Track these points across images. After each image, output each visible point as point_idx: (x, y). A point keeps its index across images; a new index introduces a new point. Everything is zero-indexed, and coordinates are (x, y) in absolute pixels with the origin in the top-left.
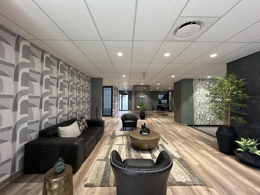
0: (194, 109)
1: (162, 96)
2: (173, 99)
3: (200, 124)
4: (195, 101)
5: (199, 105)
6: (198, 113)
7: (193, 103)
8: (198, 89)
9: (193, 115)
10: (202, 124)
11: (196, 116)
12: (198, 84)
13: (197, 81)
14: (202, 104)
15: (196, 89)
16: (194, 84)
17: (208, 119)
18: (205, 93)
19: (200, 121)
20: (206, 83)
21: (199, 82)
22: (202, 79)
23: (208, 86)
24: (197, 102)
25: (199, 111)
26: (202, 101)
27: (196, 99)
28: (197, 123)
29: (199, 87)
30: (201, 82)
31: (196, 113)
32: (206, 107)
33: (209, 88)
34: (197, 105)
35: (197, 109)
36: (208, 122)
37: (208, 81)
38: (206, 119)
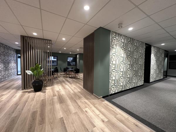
0: (110, 73)
3: (115, 92)
4: (111, 62)
5: (115, 68)
6: (114, 78)
7: (109, 65)
8: (114, 46)
9: (109, 81)
10: (117, 92)
11: (112, 83)
12: (115, 40)
13: (114, 35)
14: (118, 66)
15: (113, 46)
16: (111, 39)
17: (121, 84)
18: (120, 53)
19: (114, 88)
20: (121, 40)
21: (115, 37)
22: (119, 34)
23: (123, 44)
24: (113, 64)
25: (114, 75)
26: (117, 63)
27: (113, 60)
28: (112, 92)
29: (115, 43)
30: (117, 38)
31: (111, 79)
32: (121, 70)
33: (123, 47)
34: (113, 68)
35: (113, 73)
36: (121, 88)
37: (123, 38)
38: (120, 84)
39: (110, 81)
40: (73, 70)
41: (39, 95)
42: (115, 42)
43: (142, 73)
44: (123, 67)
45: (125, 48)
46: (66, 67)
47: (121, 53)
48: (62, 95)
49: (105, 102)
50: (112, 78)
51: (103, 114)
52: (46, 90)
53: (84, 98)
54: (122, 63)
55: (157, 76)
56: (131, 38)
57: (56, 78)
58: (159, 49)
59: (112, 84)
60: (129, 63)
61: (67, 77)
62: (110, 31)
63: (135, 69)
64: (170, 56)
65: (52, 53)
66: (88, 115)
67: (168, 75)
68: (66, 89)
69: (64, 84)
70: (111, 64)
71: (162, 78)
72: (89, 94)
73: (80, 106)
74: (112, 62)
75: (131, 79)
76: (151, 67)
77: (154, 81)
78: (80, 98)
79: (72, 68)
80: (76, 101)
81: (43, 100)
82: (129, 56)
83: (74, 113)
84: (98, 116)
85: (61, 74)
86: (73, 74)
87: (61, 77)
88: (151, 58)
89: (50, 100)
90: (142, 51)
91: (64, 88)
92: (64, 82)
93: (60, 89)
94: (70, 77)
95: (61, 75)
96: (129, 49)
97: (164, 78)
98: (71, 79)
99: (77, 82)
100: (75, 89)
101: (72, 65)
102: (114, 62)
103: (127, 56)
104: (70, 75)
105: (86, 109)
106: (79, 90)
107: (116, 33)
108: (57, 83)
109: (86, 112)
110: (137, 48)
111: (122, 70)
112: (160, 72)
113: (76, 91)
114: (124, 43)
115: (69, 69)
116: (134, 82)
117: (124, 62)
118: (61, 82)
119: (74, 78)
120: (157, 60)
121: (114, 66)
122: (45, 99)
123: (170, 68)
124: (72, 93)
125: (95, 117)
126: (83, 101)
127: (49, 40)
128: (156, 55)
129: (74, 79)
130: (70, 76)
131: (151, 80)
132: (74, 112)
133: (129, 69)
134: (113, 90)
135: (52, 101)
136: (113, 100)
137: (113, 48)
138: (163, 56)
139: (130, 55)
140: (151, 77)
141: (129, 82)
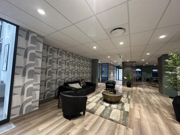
61: (150, 86)
87: (144, 85)
92: (145, 87)
94: (152, 86)
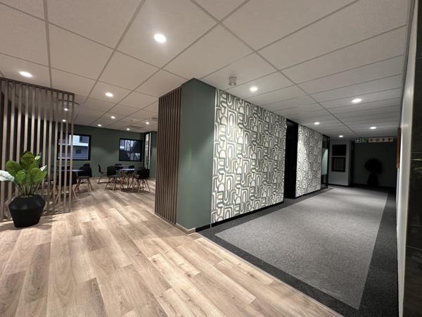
0: (213, 178)
1: (132, 143)
2: (155, 150)
3: (223, 218)
4: (215, 153)
5: (224, 166)
6: (222, 188)
7: (211, 161)
8: (224, 121)
9: (211, 195)
10: (227, 218)
11: (217, 198)
12: (225, 108)
13: (223, 98)
14: (230, 163)
15: (220, 119)
16: (217, 106)
17: (238, 201)
18: (236, 135)
19: (223, 209)
20: (239, 109)
21: (226, 103)
22: (233, 97)
23: (241, 118)
24: (220, 158)
25: (223, 182)
26: (230, 157)
27: (219, 149)
28: (217, 217)
29: (226, 115)
30: (230, 104)
31: (216, 189)
32: (236, 170)
33: (242, 124)
34: (219, 167)
35: (220, 176)
36: (238, 209)
37: (243, 105)
38: (235, 201)
39: (214, 193)
40: (132, 171)
41: (31, 235)
42: (226, 113)
43: (280, 178)
44: (241, 165)
45: (246, 125)
46: (114, 165)
47: (238, 136)
48: (96, 230)
49: (199, 239)
50: (218, 188)
51: (192, 262)
52: (52, 221)
53: (154, 235)
54: (240, 156)
55: (309, 185)
56: (258, 107)
57: (86, 191)
58: (312, 131)
59: (218, 201)
60: (254, 157)
61: (116, 189)
62: (215, 88)
63: (266, 170)
64: (334, 146)
65: (75, 125)
66: (157, 267)
67: (329, 183)
68: (111, 216)
69: (105, 206)
70: (215, 159)
71: (318, 188)
72: (166, 224)
73: (141, 252)
74: (217, 155)
75: (258, 190)
76: (298, 167)
77: (304, 195)
78: (143, 234)
79: (130, 167)
80: (133, 243)
81: (42, 245)
82: (255, 143)
83: (125, 267)
84: (180, 267)
85: (99, 183)
86: (132, 182)
87: (98, 188)
88: (299, 148)
89: (64, 245)
90: (281, 133)
91: (106, 215)
92: (105, 200)
93: (94, 217)
94: (124, 190)
95: (100, 185)
96: (255, 129)
97: (322, 189)
98: (126, 194)
99: (140, 201)
100: (133, 217)
101: (132, 159)
102: (223, 155)
103: (251, 144)
104: (124, 183)
105: (155, 257)
106: (144, 219)
107: (227, 94)
108: (87, 204)
109: (155, 261)
110: (271, 127)
111: (239, 171)
112: (315, 176)
113: (135, 220)
114: (243, 115)
115: (122, 168)
116: (265, 195)
117: (244, 154)
118: (97, 203)
119: (135, 190)
120: (310, 153)
121: (222, 163)
122: (50, 243)
123: (333, 170)
124: (125, 226)
125: (172, 270)
126: (149, 240)
127: (69, 94)
128: (307, 143)
129: (133, 194)
130: (126, 187)
131: (299, 193)
132: (126, 265)
133: (255, 169)
134: (219, 214)
135: (67, 247)
136: (218, 235)
137: (221, 124)
138: (320, 146)
139: (256, 141)
140: (297, 186)
141: (254, 196)
